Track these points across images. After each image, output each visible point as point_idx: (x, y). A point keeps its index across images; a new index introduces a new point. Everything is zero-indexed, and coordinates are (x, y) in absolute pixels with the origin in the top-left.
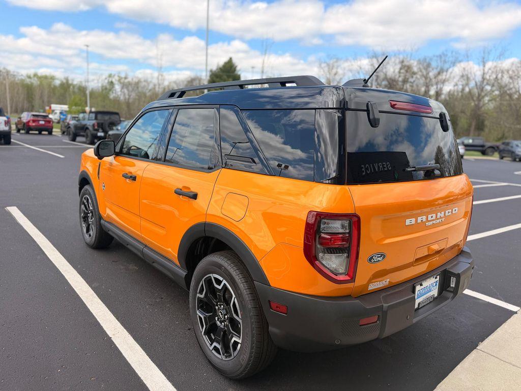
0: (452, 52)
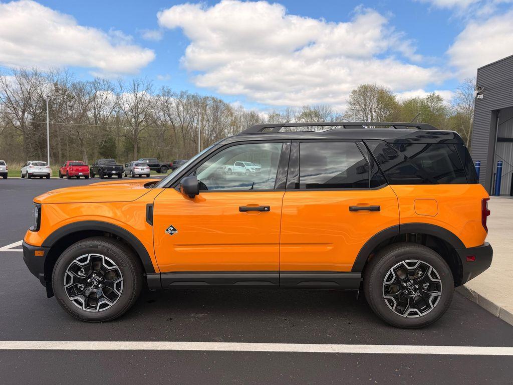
0: (103, 80)
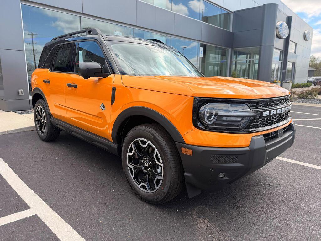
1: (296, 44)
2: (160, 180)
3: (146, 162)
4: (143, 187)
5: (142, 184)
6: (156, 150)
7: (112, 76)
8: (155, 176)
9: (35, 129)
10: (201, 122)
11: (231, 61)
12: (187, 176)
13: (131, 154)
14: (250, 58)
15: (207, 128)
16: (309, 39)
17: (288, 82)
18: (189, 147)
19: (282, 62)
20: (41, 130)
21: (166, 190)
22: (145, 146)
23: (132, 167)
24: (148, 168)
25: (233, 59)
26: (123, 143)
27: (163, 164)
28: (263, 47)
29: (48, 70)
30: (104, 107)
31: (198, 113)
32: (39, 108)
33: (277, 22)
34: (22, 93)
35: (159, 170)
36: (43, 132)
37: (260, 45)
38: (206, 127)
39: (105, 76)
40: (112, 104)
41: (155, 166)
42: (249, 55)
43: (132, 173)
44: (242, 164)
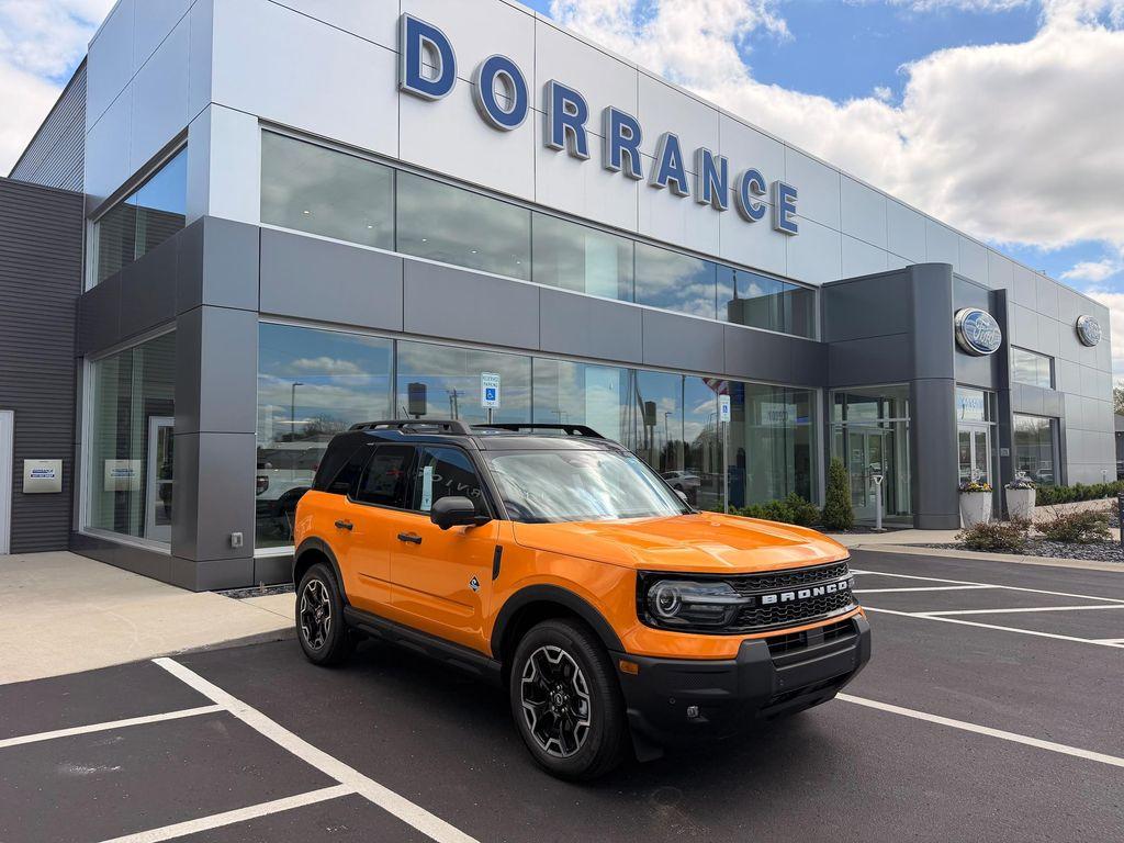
1: (1052, 359)
2: (586, 727)
3: (560, 697)
4: (554, 747)
5: (551, 740)
6: (577, 667)
7: (494, 522)
8: (575, 720)
9: (294, 635)
10: (650, 613)
11: (827, 427)
12: (632, 715)
13: (530, 680)
14: (892, 415)
15: (662, 625)
16: (1097, 338)
17: (1023, 488)
18: (632, 658)
19: (993, 423)
20: (313, 637)
21: (595, 745)
22: (557, 661)
23: (531, 708)
24: (563, 706)
25: (833, 420)
26: (513, 656)
27: (590, 695)
28: (919, 383)
29: (344, 500)
30: (477, 584)
31: (646, 597)
32: (312, 585)
33: (956, 313)
34: (239, 541)
35: (583, 710)
36: (318, 644)
37: (912, 380)
38: (659, 622)
39: (481, 523)
40: (494, 579)
41: (576, 702)
42: (886, 404)
43: (531, 721)
44: (724, 689)
